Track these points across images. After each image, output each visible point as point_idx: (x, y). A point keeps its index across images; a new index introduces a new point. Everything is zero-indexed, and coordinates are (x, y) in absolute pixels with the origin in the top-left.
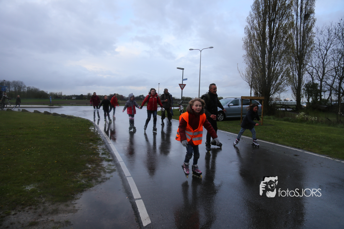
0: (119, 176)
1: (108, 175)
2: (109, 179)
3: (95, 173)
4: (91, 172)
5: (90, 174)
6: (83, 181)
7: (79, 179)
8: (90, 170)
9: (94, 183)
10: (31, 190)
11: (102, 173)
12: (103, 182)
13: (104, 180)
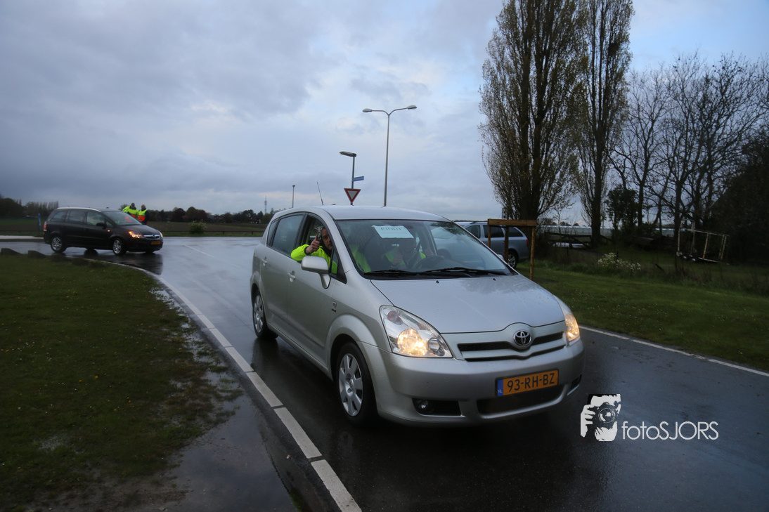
0: (254, 407)
1: (227, 406)
2: (233, 413)
3: (198, 401)
4: (188, 400)
5: (187, 405)
6: (176, 422)
7: (164, 419)
8: (183, 395)
9: (201, 425)
10: (56, 449)
11: (213, 401)
12: (223, 422)
13: (224, 418)
